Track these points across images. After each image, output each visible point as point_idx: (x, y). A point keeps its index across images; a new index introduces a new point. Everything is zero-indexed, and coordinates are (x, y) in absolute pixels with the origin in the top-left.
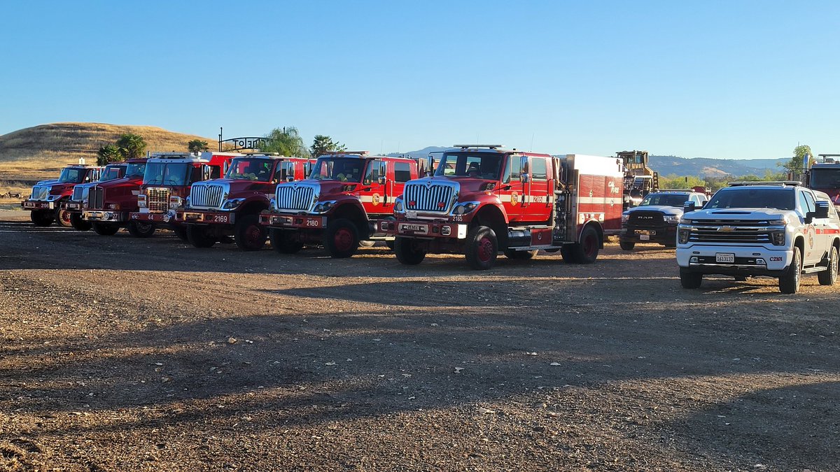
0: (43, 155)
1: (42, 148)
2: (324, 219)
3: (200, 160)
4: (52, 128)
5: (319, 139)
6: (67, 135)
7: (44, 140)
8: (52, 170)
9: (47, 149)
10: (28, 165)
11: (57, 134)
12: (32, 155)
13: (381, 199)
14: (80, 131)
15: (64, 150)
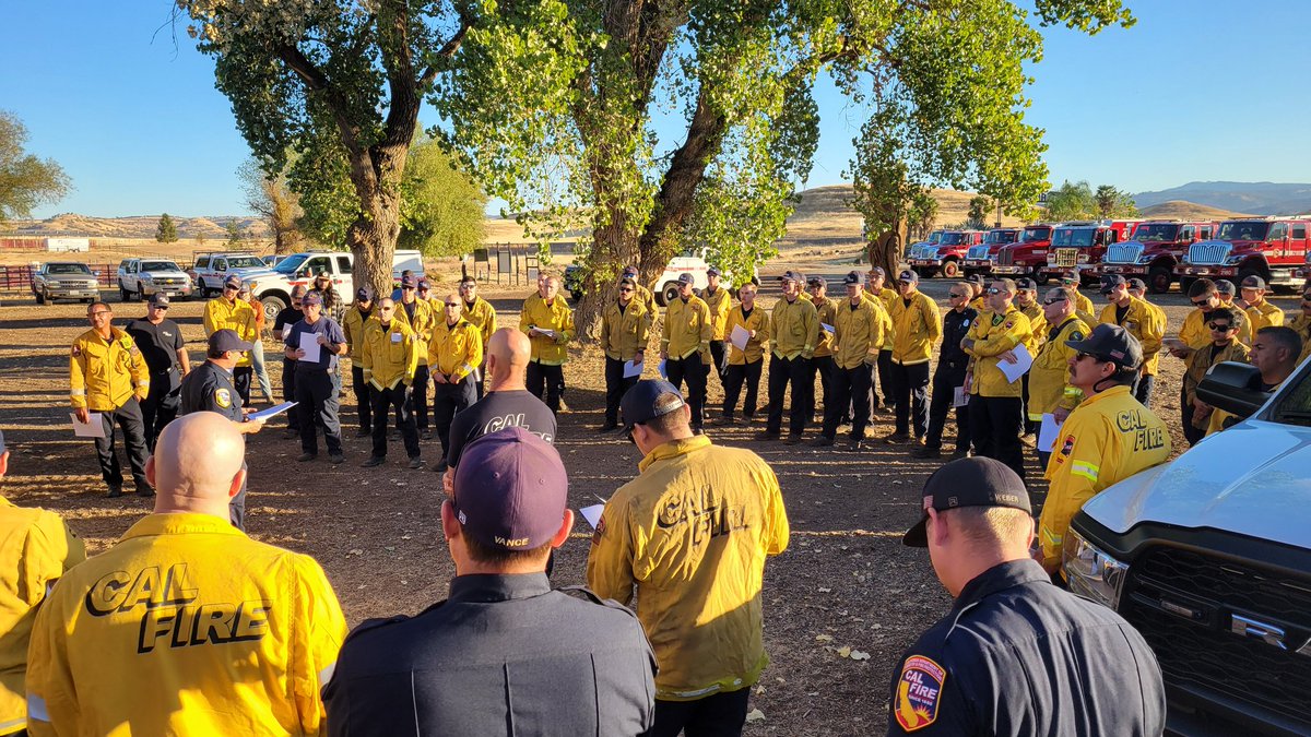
0: (817, 216)
1: (815, 210)
2: (1236, 269)
3: (1102, 226)
4: (821, 191)
5: (1103, 188)
6: (836, 197)
7: (817, 202)
8: (829, 229)
9: (820, 210)
10: (808, 226)
11: (826, 196)
12: (807, 216)
13: (1281, 253)
14: (846, 193)
15: (834, 210)
